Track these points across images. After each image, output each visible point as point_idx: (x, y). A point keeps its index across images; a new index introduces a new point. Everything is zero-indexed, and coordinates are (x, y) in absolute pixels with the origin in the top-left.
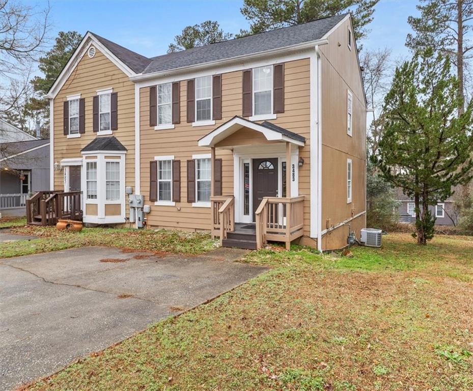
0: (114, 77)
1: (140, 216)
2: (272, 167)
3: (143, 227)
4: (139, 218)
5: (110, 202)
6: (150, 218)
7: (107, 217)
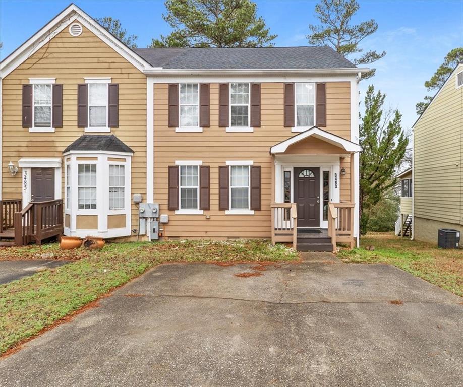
0: (112, 65)
1: (155, 227)
2: (312, 176)
3: (158, 240)
4: (154, 229)
5: (113, 212)
6: (167, 228)
7: (110, 230)
